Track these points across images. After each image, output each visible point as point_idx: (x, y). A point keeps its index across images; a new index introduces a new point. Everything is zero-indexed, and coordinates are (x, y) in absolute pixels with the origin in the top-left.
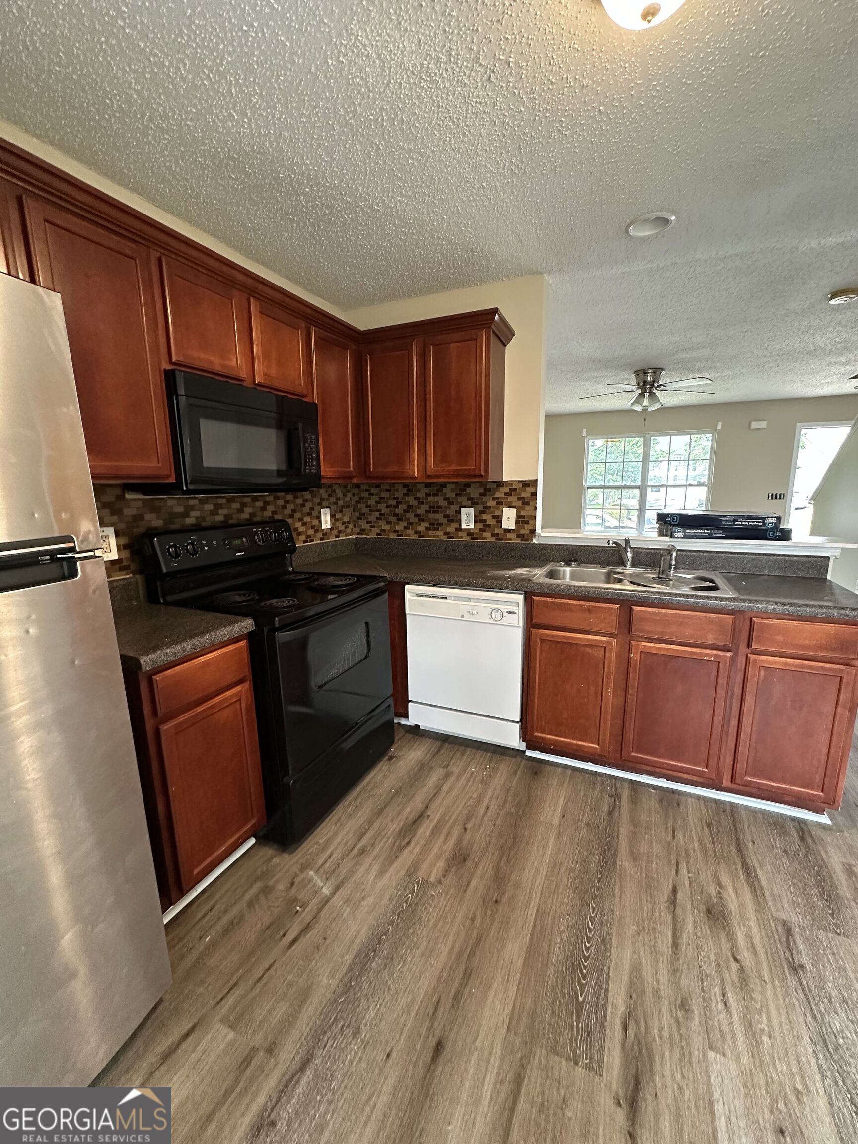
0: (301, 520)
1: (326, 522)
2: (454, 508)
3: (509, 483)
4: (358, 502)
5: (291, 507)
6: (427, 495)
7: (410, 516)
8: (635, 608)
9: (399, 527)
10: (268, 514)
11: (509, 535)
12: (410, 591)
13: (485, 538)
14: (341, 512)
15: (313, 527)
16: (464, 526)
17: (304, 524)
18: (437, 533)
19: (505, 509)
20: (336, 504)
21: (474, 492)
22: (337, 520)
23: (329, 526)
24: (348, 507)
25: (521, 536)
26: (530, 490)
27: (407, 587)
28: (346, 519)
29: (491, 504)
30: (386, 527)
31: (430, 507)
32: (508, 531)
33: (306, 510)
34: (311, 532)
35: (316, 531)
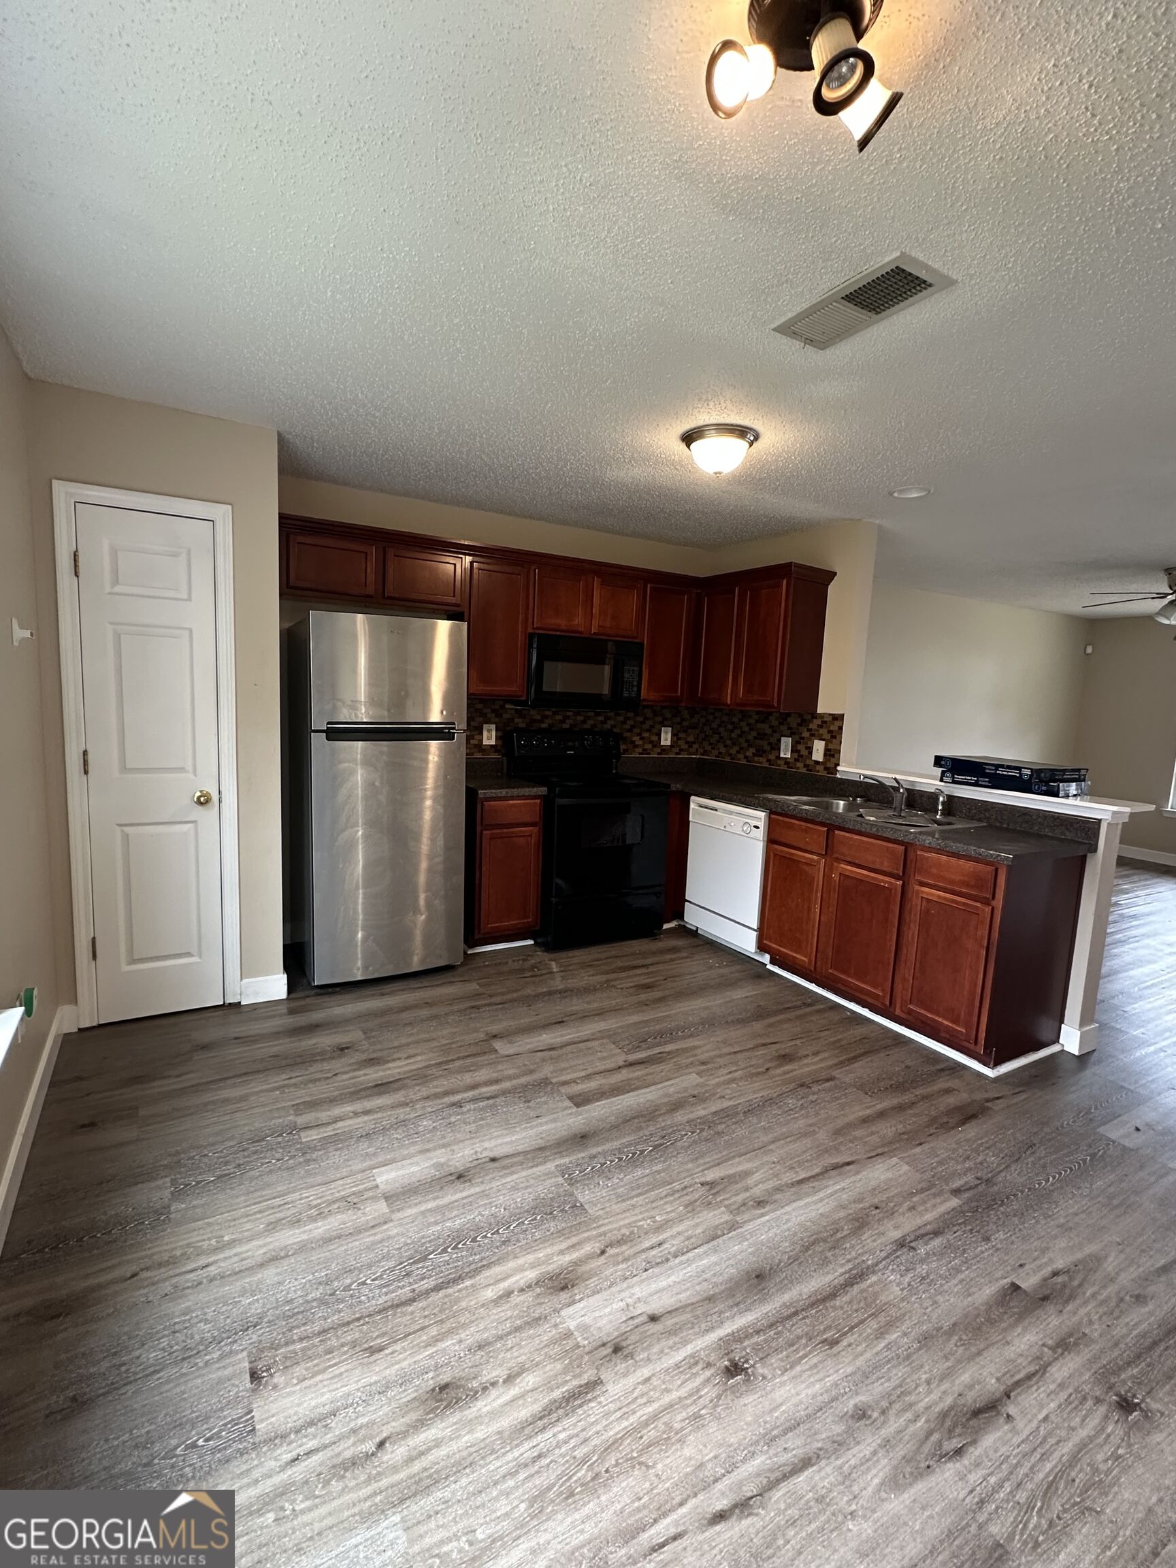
0: (638, 734)
1: (666, 739)
2: (776, 735)
3: (822, 716)
4: (704, 724)
5: (630, 722)
6: (757, 721)
7: (742, 740)
8: (837, 832)
9: (733, 751)
10: (607, 726)
11: (818, 767)
12: (695, 802)
13: (798, 768)
14: (685, 731)
15: (651, 742)
16: (782, 755)
17: (642, 739)
18: (761, 759)
19: (816, 741)
20: (679, 723)
21: (793, 721)
22: (679, 739)
23: (669, 743)
24: (694, 728)
25: (826, 769)
26: (837, 723)
27: (693, 798)
28: (691, 739)
29: (806, 734)
30: (723, 750)
31: (758, 734)
32: (817, 763)
33: (646, 726)
34: (649, 746)
35: (654, 746)
